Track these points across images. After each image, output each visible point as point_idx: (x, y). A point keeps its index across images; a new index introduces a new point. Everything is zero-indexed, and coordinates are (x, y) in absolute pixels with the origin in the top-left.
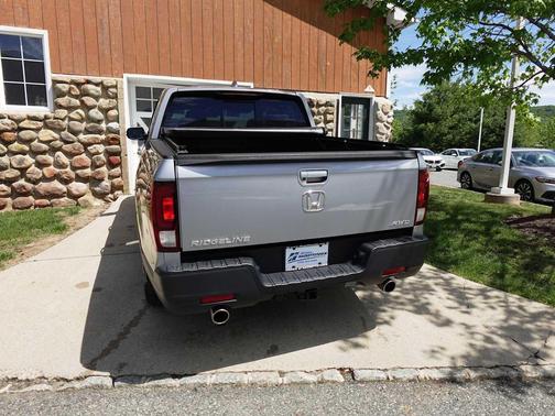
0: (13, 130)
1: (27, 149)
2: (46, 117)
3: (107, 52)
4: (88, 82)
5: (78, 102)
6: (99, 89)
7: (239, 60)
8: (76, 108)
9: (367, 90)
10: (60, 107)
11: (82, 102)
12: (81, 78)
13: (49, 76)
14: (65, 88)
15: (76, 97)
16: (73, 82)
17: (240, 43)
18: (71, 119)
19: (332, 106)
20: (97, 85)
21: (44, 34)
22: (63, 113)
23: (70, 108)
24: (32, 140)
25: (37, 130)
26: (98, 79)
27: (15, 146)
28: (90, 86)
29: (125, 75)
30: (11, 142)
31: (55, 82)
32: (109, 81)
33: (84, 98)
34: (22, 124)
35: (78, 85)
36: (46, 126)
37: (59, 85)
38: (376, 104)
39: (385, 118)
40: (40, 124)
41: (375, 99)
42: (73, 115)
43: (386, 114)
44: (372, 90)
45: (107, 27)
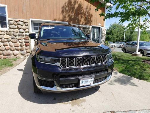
1: (1, 41)
2: (7, 31)
3: (25, 12)
4: (20, 21)
6: (23, 23)
8: (16, 28)
10: (11, 28)
11: (17, 27)
12: (17, 20)
13: (7, 19)
14: (12, 22)
15: (16, 25)
18: (14, 32)
19: (90, 29)
20: (22, 22)
21: (6, 6)
22: (11, 30)
23: (14, 29)
24: (2, 38)
25: (4, 35)
26: (22, 20)
29: (31, 19)
31: (9, 21)
32: (26, 21)
35: (16, 22)
36: (7, 34)
38: (102, 29)
40: (5, 33)
41: (101, 27)
43: (104, 31)
44: (100, 25)
45: (25, 5)
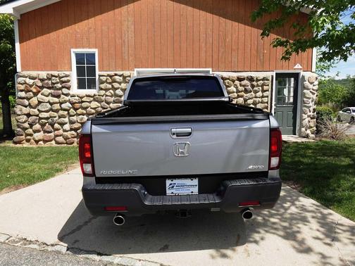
0: (79, 103)
1: (85, 112)
2: (95, 95)
3: (126, 57)
4: (116, 75)
5: (110, 86)
6: (121, 78)
7: (203, 55)
8: (110, 89)
9: (296, 67)
10: (101, 89)
11: (113, 86)
12: (112, 73)
13: (98, 73)
14: (104, 79)
15: (110, 83)
16: (108, 75)
17: (203, 45)
18: (107, 96)
19: (268, 80)
20: (120, 76)
21: (96, 51)
22: (102, 92)
23: (106, 90)
24: (87, 108)
25: (90, 102)
26: (121, 73)
27: (80, 111)
28: (116, 77)
29: (136, 70)
30: (77, 109)
31: (100, 76)
32: (126, 73)
33: (114, 84)
34: (83, 99)
35: (111, 76)
36: (95, 100)
37: (101, 78)
38: (303, 77)
39: (311, 86)
40: (92, 99)
41: (302, 73)
42: (108, 93)
43: (311, 83)
44: (300, 67)
45: (127, 44)
